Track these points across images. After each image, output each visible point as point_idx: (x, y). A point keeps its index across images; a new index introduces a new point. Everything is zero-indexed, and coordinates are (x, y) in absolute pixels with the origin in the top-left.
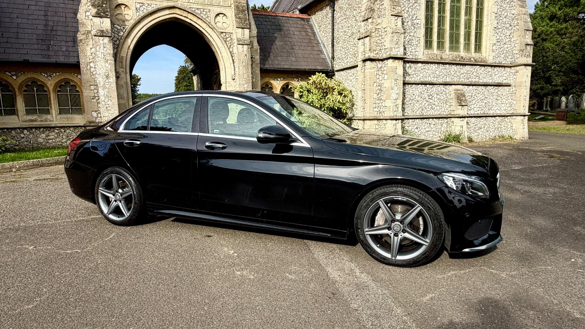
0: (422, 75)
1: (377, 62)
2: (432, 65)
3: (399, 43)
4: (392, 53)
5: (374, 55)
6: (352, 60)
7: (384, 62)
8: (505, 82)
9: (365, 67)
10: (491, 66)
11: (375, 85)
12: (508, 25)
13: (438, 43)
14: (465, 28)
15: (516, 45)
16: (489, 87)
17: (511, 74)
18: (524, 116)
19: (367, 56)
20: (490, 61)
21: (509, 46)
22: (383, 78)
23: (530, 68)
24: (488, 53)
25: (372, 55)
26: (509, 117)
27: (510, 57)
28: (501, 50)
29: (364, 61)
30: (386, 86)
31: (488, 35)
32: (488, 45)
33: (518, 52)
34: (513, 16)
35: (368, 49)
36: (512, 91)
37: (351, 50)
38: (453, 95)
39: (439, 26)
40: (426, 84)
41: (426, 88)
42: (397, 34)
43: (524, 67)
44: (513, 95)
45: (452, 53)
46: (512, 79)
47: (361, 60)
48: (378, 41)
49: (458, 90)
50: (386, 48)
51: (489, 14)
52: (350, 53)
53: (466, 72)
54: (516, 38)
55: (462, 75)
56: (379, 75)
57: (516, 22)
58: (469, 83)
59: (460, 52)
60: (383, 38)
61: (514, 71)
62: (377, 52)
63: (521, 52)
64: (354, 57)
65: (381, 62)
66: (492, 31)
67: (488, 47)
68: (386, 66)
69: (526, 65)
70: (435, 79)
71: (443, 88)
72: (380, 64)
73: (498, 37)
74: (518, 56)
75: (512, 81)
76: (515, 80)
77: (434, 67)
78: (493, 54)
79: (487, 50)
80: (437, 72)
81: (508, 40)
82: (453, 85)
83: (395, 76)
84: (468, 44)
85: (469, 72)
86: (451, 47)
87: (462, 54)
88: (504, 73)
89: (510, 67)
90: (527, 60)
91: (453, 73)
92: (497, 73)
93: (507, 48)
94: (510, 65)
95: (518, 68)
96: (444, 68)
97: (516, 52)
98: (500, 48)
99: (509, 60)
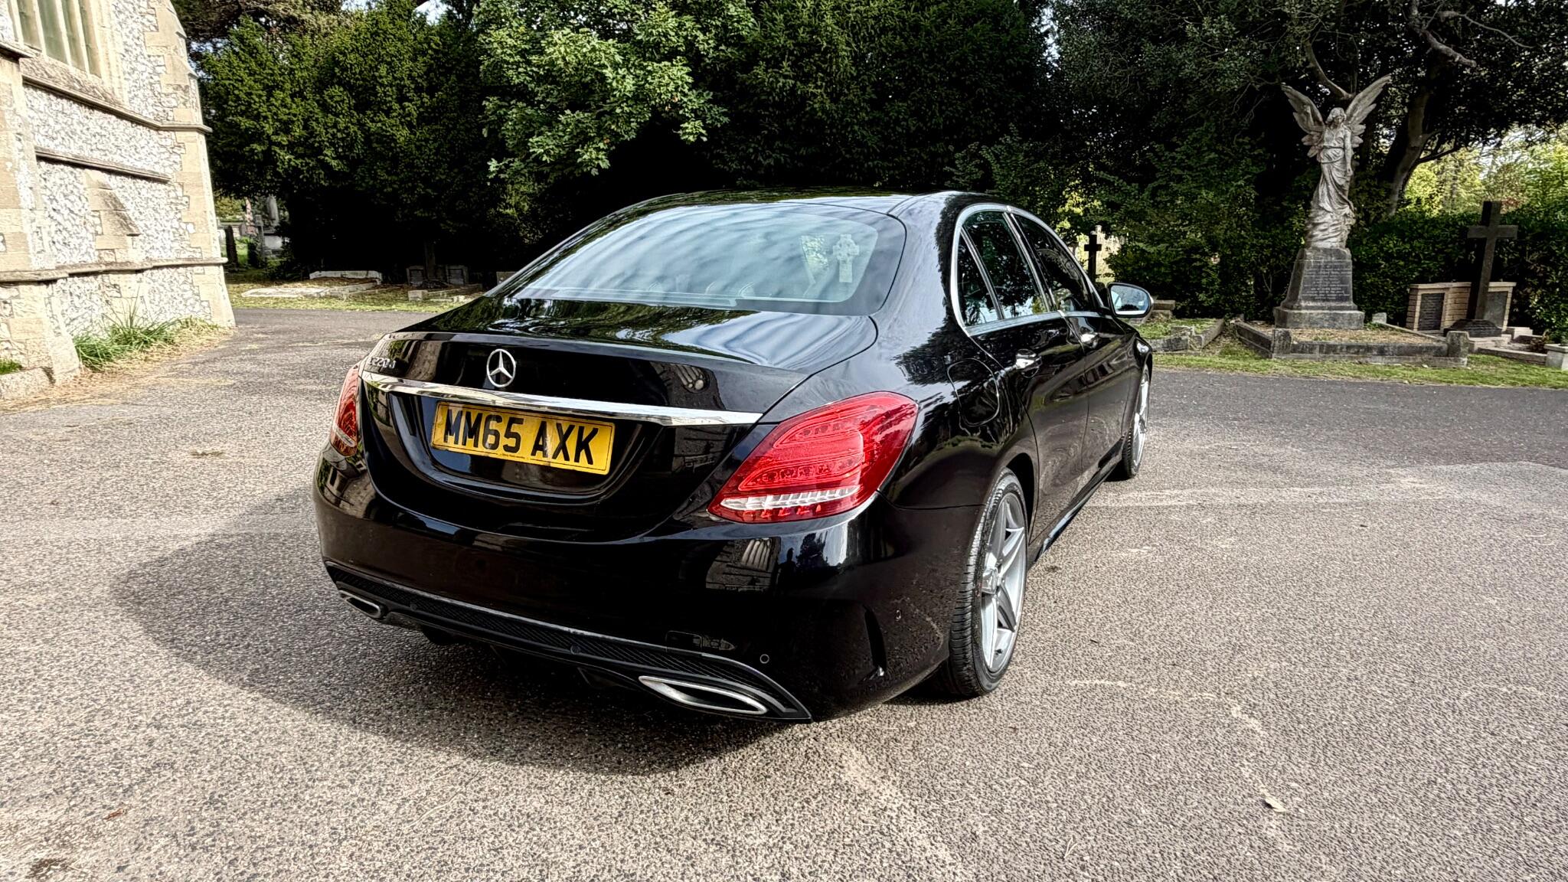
8: (159, 170)
10: (133, 120)
12: (130, 8)
15: (159, 70)
16: (141, 183)
17: (163, 150)
18: (218, 265)
20: (127, 108)
21: (143, 68)
23: (202, 138)
24: (115, 80)
26: (181, 270)
27: (151, 101)
28: (135, 76)
31: (106, 24)
32: (111, 56)
33: (171, 90)
36: (177, 198)
38: (97, 203)
43: (196, 134)
44: (180, 207)
45: (54, 61)
46: (167, 163)
49: (104, 187)
53: (98, 130)
54: (154, 51)
55: (94, 140)
57: (144, 4)
58: (112, 167)
59: (65, 62)
61: (169, 142)
63: (180, 93)
66: (113, 15)
69: (200, 130)
70: (53, 145)
71: (72, 178)
73: (125, 39)
74: (174, 103)
75: (169, 170)
76: (177, 167)
78: (126, 85)
79: (113, 69)
80: (51, 122)
81: (138, 48)
82: (87, 170)
83: (16, 123)
84: (73, 40)
85: (104, 133)
86: (48, 40)
87: (74, 71)
88: (152, 143)
89: (158, 129)
90: (196, 118)
91: (79, 128)
92: (143, 143)
93: (142, 73)
94: (159, 124)
95: (179, 134)
96: (59, 108)
97: (164, 91)
98: (134, 70)
99: (151, 109)
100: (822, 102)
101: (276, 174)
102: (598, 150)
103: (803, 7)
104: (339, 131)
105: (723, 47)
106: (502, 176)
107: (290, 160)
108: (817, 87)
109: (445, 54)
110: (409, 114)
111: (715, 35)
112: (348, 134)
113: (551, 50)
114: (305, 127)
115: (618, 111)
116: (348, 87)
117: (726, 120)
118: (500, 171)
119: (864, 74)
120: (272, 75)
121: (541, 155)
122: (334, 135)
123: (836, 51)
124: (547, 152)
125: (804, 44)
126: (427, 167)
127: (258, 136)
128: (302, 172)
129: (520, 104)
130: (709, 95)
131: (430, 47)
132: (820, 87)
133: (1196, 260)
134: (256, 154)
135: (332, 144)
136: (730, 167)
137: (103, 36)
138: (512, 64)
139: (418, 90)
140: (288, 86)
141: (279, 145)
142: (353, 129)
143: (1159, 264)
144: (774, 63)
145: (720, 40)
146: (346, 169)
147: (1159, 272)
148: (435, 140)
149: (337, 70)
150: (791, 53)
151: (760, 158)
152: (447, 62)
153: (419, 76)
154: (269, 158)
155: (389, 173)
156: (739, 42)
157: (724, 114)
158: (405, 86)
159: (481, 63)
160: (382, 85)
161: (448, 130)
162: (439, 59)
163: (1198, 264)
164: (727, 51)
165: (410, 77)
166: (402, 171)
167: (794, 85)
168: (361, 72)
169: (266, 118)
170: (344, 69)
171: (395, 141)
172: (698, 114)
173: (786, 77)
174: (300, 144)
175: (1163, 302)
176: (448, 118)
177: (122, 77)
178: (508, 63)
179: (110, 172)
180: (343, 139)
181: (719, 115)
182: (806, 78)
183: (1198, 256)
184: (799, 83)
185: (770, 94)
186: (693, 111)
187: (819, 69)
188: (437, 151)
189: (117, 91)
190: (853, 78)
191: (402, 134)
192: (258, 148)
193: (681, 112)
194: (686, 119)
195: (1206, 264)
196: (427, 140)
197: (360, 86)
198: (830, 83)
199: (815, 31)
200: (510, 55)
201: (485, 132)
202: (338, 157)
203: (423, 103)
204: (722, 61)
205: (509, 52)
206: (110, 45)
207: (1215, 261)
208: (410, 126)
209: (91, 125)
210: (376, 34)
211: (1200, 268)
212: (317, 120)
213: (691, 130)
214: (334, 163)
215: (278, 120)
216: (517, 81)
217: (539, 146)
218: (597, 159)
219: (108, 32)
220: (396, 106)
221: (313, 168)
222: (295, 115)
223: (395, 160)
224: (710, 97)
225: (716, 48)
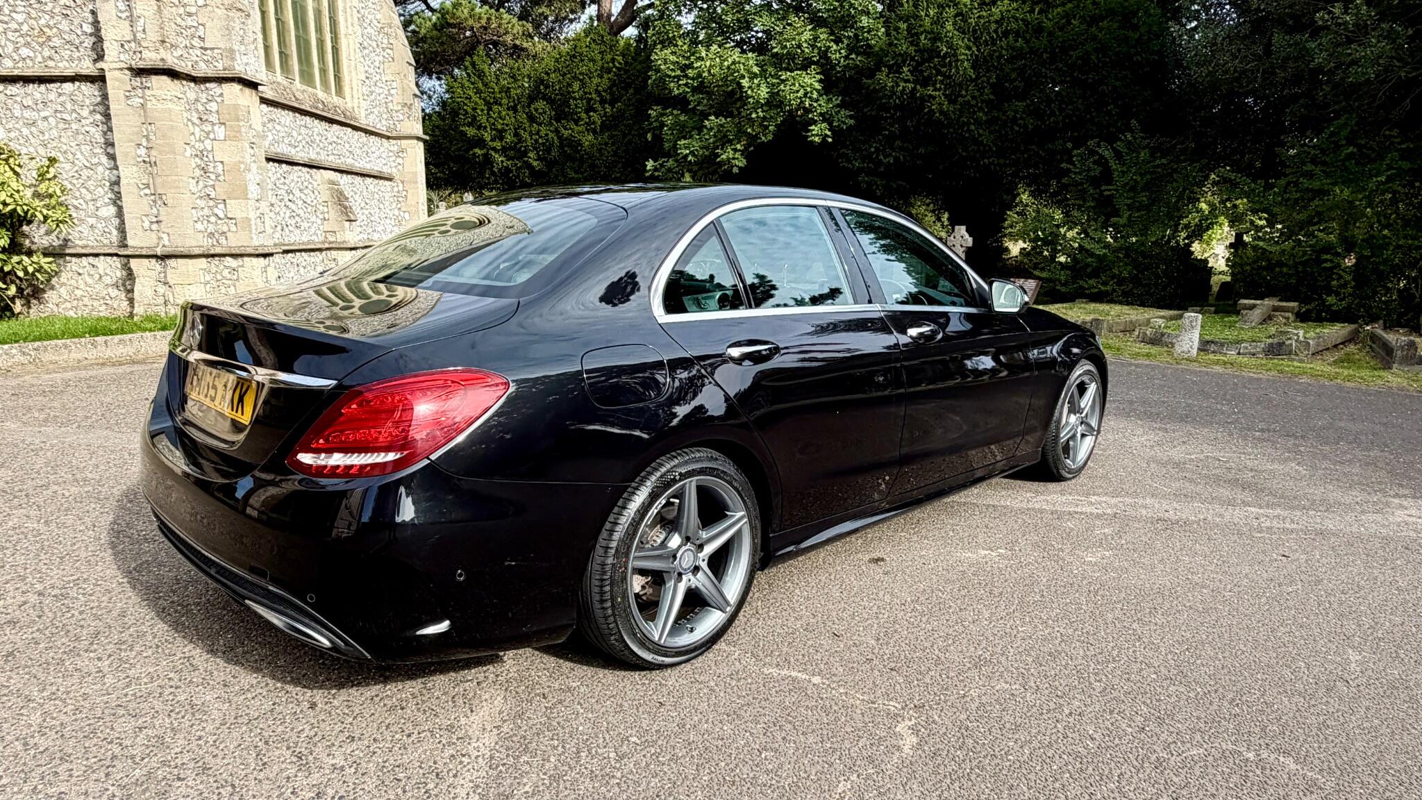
0: (270, 138)
1: (184, 82)
2: (283, 113)
3: (246, 42)
4: (237, 67)
5: (176, 61)
6: (25, 52)
7: (202, 87)
8: (386, 170)
9: (148, 92)
10: (366, 132)
11: (188, 154)
12: (374, 44)
13: (281, 53)
14: (316, 31)
15: (393, 92)
16: (369, 180)
17: (391, 154)
19: (151, 58)
20: (363, 122)
21: (381, 90)
22: (208, 133)
23: (421, 145)
24: (356, 101)
25: (172, 61)
27: (385, 116)
28: (373, 97)
29: (140, 72)
30: (226, 160)
31: (353, 58)
32: (354, 82)
33: (400, 108)
34: (380, 26)
35: (153, 36)
36: (398, 192)
37: (20, 18)
38: (326, 195)
39: (276, 13)
40: (280, 162)
41: (281, 171)
42: (239, 14)
43: (416, 141)
44: (400, 199)
45: (305, 87)
46: (393, 164)
47: (126, 66)
48: (179, 20)
49: (333, 183)
50: (207, 45)
51: (348, 10)
52: (14, 26)
53: (335, 139)
54: (390, 77)
55: (331, 147)
56: (193, 124)
57: (385, 41)
58: (344, 167)
59: (315, 88)
60: (190, 15)
61: (396, 148)
62: (180, 52)
63: (406, 109)
64: (41, 45)
65: (192, 85)
66: (358, 50)
67: (355, 88)
68: (219, 100)
69: (418, 139)
70: (293, 151)
71: (308, 176)
72: (191, 90)
73: (367, 68)
74: (401, 117)
75: (394, 170)
76: (400, 167)
77: (287, 117)
78: (364, 104)
79: (355, 92)
80: (295, 134)
81: (378, 76)
82: (322, 171)
83: (250, 135)
84: (323, 71)
85: (339, 141)
86: (302, 72)
87: (321, 94)
88: (382, 149)
89: (388, 138)
90: (418, 129)
91: (318, 139)
92: (373, 149)
93: (379, 95)
94: (389, 134)
95: (404, 142)
96: (303, 123)
97: (396, 108)
98: (372, 92)
99: (384, 122)
100: (940, 104)
101: (493, 173)
102: (735, 150)
103: (926, 15)
104: (541, 137)
105: (853, 56)
106: (656, 174)
107: (502, 162)
108: (935, 90)
109: (626, 71)
110: (594, 123)
111: (848, 45)
112: (547, 140)
113: (699, 64)
114: (516, 135)
115: (754, 116)
116: (550, 101)
117: (852, 122)
118: (656, 169)
119: (984, 76)
120: (493, 93)
121: (687, 156)
122: (536, 141)
123: (955, 55)
124: (692, 153)
125: (924, 50)
126: (605, 167)
127: (480, 143)
128: (512, 171)
129: (675, 112)
130: (837, 100)
131: (614, 66)
132: (939, 90)
133: (1326, 261)
134: (478, 157)
135: (535, 148)
136: (853, 165)
137: (349, 66)
138: (674, 77)
139: (603, 102)
140: (505, 101)
141: (494, 149)
142: (551, 135)
143: (1281, 264)
144: (895, 69)
145: (851, 49)
146: (545, 169)
147: (1281, 272)
148: (613, 144)
149: (542, 87)
150: (912, 59)
151: (882, 157)
152: (629, 78)
153: (604, 91)
154: (488, 160)
155: (576, 172)
156: (867, 51)
157: (851, 117)
158: (592, 99)
159: (649, 77)
160: (575, 99)
161: (625, 135)
162: (621, 75)
163: (1328, 265)
164: (858, 59)
165: (597, 91)
166: (586, 171)
167: (914, 89)
168: (560, 88)
169: (485, 128)
170: (547, 87)
171: (581, 145)
172: (826, 118)
173: (907, 81)
174: (510, 148)
175: (1284, 304)
176: (625, 126)
177: (361, 98)
178: (669, 76)
179: (342, 172)
180: (543, 144)
181: (845, 118)
182: (925, 82)
183: (1328, 257)
184: (918, 87)
185: (891, 97)
186: (821, 114)
187: (939, 72)
188: (615, 154)
189: (356, 109)
190: (972, 80)
191: (588, 139)
192: (478, 151)
193: (810, 116)
194: (814, 122)
195: (1339, 265)
196: (606, 144)
197: (559, 100)
198: (947, 86)
199: (936, 38)
200: (672, 70)
201: (649, 136)
202: (539, 159)
203: (606, 113)
204: (851, 69)
205: (672, 67)
206: (354, 74)
207: (1350, 261)
208: (594, 132)
209: (329, 136)
210: (574, 56)
211: (1331, 269)
212: (525, 130)
213: (818, 132)
214: (535, 164)
215: (495, 129)
216: (677, 92)
217: (686, 148)
218: (734, 159)
219: (353, 63)
220: (584, 115)
221: (520, 167)
222: (507, 125)
223: (582, 160)
224: (838, 102)
225: (846, 57)
